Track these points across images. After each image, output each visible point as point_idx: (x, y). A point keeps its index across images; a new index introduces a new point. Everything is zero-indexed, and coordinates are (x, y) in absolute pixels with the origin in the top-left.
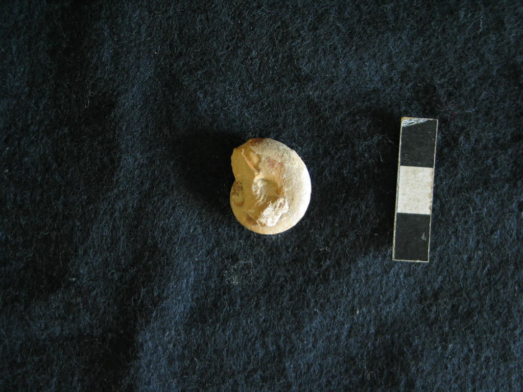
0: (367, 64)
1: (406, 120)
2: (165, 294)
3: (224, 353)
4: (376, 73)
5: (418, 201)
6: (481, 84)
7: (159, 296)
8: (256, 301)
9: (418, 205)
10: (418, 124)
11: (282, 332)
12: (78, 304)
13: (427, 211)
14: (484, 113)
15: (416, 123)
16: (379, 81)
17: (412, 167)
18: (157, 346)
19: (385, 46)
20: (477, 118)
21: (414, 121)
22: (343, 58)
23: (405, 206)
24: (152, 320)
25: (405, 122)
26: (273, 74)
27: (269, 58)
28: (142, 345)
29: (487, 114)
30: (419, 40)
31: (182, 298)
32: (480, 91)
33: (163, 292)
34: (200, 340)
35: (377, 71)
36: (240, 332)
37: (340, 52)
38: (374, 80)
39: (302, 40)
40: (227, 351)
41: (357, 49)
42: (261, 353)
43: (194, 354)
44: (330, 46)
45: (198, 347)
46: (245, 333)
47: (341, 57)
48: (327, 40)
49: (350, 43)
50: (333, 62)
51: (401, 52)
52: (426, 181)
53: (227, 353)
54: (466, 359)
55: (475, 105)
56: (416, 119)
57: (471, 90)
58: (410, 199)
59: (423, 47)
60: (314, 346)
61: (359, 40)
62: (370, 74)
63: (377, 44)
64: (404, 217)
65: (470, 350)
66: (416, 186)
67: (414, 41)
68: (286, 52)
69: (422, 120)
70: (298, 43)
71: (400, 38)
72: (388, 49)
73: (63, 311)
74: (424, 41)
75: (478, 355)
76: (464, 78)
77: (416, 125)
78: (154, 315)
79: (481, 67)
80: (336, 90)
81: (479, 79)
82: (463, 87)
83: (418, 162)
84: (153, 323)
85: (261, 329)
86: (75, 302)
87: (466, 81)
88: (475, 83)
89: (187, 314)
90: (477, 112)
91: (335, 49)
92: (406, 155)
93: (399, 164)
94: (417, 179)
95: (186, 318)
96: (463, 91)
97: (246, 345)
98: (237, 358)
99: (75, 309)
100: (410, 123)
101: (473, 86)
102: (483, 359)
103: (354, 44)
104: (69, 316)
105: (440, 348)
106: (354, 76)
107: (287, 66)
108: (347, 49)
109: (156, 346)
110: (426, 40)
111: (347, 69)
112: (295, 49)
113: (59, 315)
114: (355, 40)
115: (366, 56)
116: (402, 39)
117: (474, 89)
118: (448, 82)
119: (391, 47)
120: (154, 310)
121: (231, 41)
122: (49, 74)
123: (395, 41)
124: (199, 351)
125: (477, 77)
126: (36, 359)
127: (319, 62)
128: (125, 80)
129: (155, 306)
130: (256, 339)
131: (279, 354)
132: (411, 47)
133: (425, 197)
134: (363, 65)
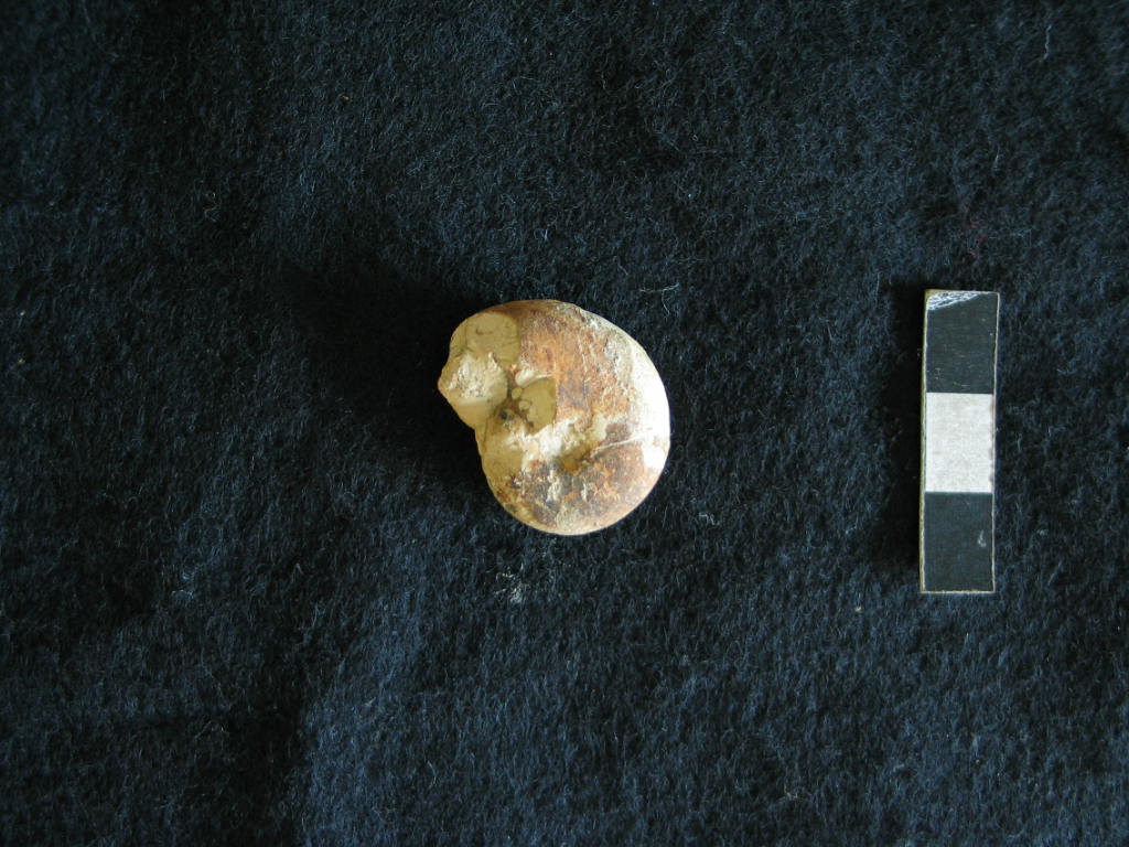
0: (800, 126)
1: (936, 296)
2: (363, 625)
3: (493, 752)
4: (822, 146)
5: (967, 465)
6: (1048, 173)
7: (350, 628)
8: (561, 640)
9: (968, 475)
10: (959, 303)
11: (616, 707)
12: (176, 649)
13: (985, 485)
14: (1050, 236)
15: (955, 301)
16: (828, 162)
17: (952, 394)
18: (346, 737)
19: (841, 87)
20: (1033, 250)
21: (954, 297)
22: (748, 114)
23: (941, 476)
24: (337, 681)
25: (934, 300)
26: (597, 149)
27: (588, 118)
28: (314, 734)
29: (1056, 240)
30: (913, 76)
31: (401, 635)
32: (1045, 189)
33: (359, 620)
34: (441, 724)
35: (823, 143)
36: (526, 705)
37: (742, 102)
38: (818, 162)
39: (660, 78)
40: (499, 746)
41: (778, 95)
42: (570, 752)
43: (427, 754)
44: (720, 90)
45: (436, 739)
46: (536, 709)
47: (743, 112)
48: (712, 78)
49: (763, 82)
50: (726, 123)
51: (874, 101)
52: (981, 422)
53: (499, 752)
54: (1013, 767)
55: (1032, 221)
56: (955, 293)
57: (1026, 186)
58: (951, 462)
59: (922, 92)
60: (683, 738)
61: (782, 75)
62: (808, 147)
63: (822, 84)
64: (940, 500)
65: (1020, 748)
66: (961, 434)
67: (903, 78)
68: (624, 103)
69: (968, 295)
70: (650, 85)
71: (873, 71)
72: (847, 95)
73: (144, 665)
74: (923, 78)
75: (1037, 759)
76: (1012, 159)
77: (955, 305)
78: (340, 668)
79: (1048, 135)
80: (733, 183)
81: (1043, 160)
82: (1008, 178)
83: (962, 383)
84: (339, 686)
85: (570, 702)
86: (169, 645)
87: (1015, 165)
88: (1035, 171)
89: (412, 669)
90: (1036, 236)
91: (731, 94)
92: (938, 369)
93: (925, 389)
94: (962, 419)
95: (409, 676)
96: (1007, 188)
97: (537, 735)
98: (519, 763)
99: (171, 657)
100: (944, 303)
101: (1030, 175)
102: (1048, 766)
103: (772, 83)
104: (156, 674)
105: (956, 743)
106: (773, 154)
107: (627, 133)
108: (757, 95)
109: (344, 738)
110: (929, 76)
111: (756, 138)
112: (644, 97)
113: (136, 672)
114: (773, 76)
115: (798, 110)
116: (877, 73)
117: (1031, 185)
118: (977, 166)
119: (853, 89)
120: (341, 660)
121: (507, 79)
122: (111, 151)
123: (862, 77)
124: (438, 747)
125: (1038, 156)
126: (84, 770)
127: (696, 123)
128: (277, 163)
129: (342, 651)
130: (560, 720)
131: (610, 754)
132: (895, 90)
133: (979, 456)
134: (792, 129)
